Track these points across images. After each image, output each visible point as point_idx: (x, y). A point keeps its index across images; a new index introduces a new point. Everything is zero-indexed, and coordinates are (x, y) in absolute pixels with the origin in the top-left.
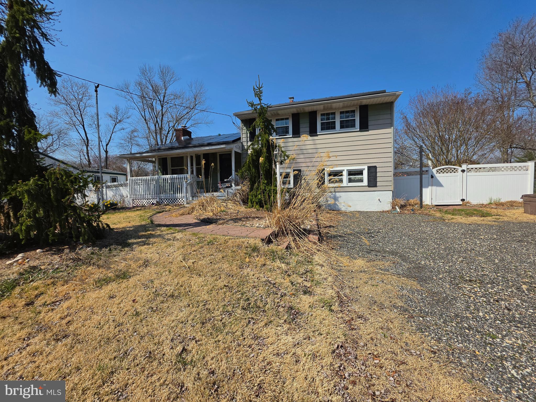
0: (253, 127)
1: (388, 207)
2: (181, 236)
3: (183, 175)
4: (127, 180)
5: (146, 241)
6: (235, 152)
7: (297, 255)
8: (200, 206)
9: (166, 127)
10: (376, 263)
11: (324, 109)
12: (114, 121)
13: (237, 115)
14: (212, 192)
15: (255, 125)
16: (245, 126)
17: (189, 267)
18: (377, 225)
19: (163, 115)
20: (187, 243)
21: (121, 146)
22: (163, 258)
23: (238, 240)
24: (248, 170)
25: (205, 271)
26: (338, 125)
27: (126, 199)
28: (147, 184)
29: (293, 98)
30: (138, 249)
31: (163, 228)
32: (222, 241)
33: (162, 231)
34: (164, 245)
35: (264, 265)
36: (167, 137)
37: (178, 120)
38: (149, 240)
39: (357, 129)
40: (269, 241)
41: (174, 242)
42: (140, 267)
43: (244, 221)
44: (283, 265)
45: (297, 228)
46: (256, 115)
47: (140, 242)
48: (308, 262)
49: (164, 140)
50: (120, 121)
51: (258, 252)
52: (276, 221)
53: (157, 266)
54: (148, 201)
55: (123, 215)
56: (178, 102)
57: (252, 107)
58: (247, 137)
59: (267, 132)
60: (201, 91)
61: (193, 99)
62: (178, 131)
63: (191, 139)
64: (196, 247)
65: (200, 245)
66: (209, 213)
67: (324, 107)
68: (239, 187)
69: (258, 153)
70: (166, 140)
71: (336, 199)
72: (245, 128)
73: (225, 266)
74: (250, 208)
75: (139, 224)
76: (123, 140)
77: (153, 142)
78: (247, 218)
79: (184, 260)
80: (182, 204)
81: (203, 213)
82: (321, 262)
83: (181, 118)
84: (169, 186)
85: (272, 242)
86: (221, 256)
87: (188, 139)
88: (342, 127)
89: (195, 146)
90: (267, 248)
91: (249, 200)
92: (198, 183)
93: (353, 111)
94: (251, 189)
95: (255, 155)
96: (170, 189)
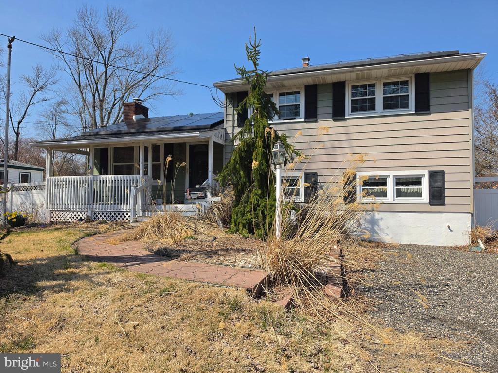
0: (242, 107)
1: (465, 241)
2: (120, 279)
3: (131, 176)
4: (44, 180)
5: (64, 285)
6: (214, 143)
7: (305, 319)
8: (154, 227)
9: (110, 99)
10: (437, 341)
11: (358, 79)
12: (33, 88)
13: (220, 86)
14: (175, 203)
15: (245, 104)
16: (231, 103)
17: (127, 334)
18: (444, 271)
19: (106, 80)
20: (129, 292)
21: (40, 126)
22: (87, 316)
23: (208, 290)
24: (234, 174)
25: (152, 342)
26: (379, 103)
27: (40, 210)
28: (74, 187)
29: (309, 59)
30: (50, 297)
31: (94, 264)
32: (184, 290)
33: (91, 269)
34: (91, 294)
35: (249, 335)
36: (110, 113)
37: (129, 89)
38: (69, 284)
39: (411, 111)
40: (259, 293)
41: (109, 289)
42: (51, 329)
43: (222, 255)
44: (279, 337)
45: (306, 272)
46: (248, 88)
47: (55, 286)
48: (322, 334)
49: (106, 118)
50: (42, 88)
51: (241, 312)
52: (273, 258)
53: (77, 329)
54: (74, 215)
55: (34, 236)
56: (130, 60)
57: (243, 75)
58: (234, 120)
59: (265, 115)
60: (167, 45)
61: (154, 57)
62: (128, 106)
63: (147, 119)
64: (142, 299)
65: (149, 295)
66: (167, 240)
67: (357, 75)
68: (217, 199)
69: (249, 148)
70: (109, 117)
71: (373, 222)
72: (231, 106)
73: (184, 335)
74: (232, 233)
75: (57, 255)
76: (43, 116)
77: (89, 120)
78: (227, 250)
79: (121, 320)
80: (127, 221)
81: (159, 239)
82: (344, 336)
83: (134, 85)
84: (109, 191)
85: (264, 295)
86: (179, 317)
87: (141, 120)
88: (386, 107)
89: (152, 133)
90: (255, 305)
91: (233, 220)
92: (154, 188)
93: (405, 83)
94: (237, 202)
95: (244, 150)
96: (109, 197)
